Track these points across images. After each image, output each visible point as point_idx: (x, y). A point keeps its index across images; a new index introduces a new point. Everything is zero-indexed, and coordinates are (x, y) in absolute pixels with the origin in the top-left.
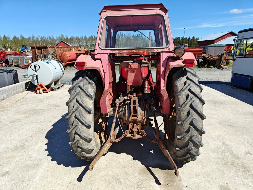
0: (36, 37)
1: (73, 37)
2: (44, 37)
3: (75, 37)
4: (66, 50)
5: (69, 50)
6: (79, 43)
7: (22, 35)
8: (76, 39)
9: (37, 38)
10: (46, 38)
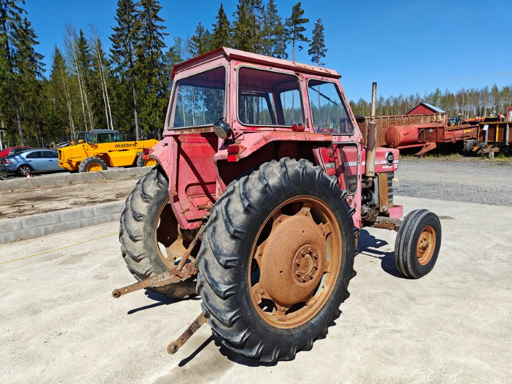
0: (385, 99)
1: (464, 91)
2: (400, 98)
3: (467, 91)
4: (403, 122)
5: (411, 121)
6: (475, 103)
7: (362, 98)
8: (470, 95)
9: (388, 101)
10: (404, 100)
